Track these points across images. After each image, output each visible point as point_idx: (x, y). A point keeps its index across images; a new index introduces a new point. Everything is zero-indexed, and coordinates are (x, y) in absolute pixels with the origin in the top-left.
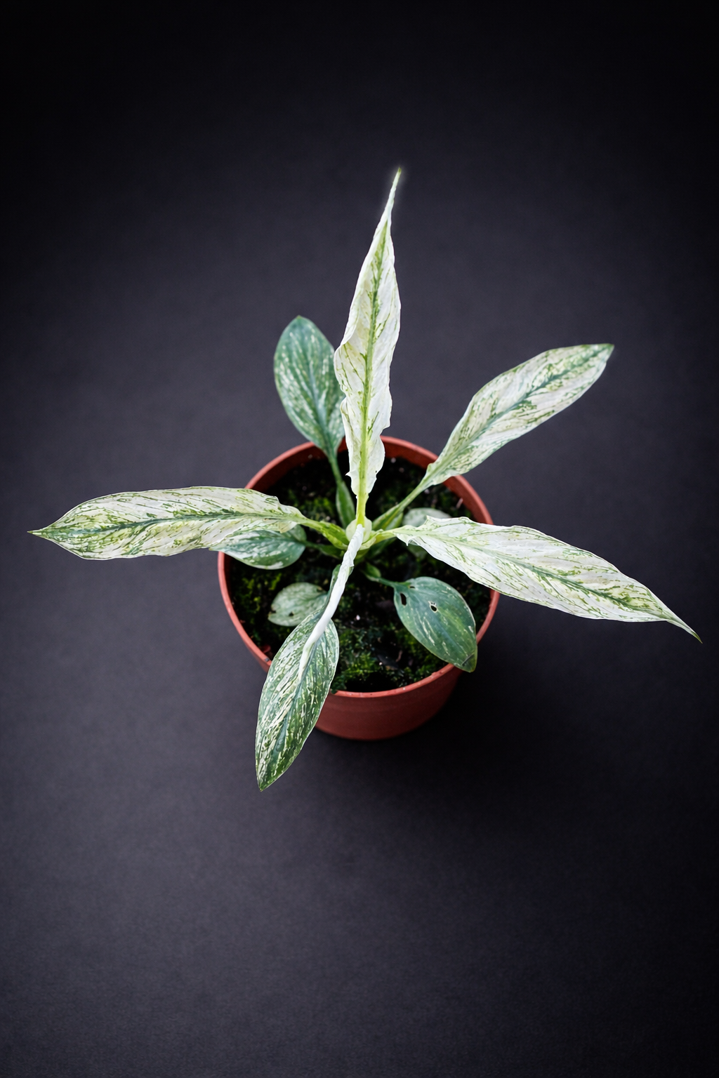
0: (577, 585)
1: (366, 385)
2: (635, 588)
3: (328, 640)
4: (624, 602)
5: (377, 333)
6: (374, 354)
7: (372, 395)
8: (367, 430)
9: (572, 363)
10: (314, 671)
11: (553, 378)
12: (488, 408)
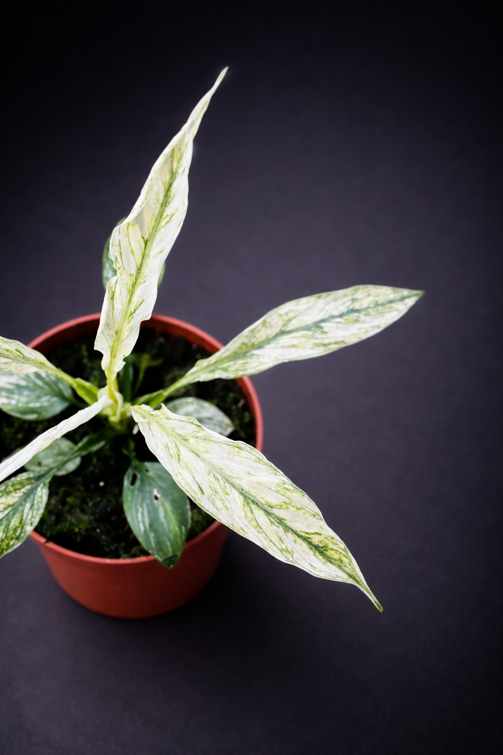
0: (281, 521)
1: (139, 269)
2: (334, 541)
3: (36, 502)
4: (321, 550)
5: (163, 223)
6: (155, 243)
7: (142, 281)
8: (129, 314)
9: (377, 302)
10: (5, 527)
11: (353, 311)
12: (281, 323)
